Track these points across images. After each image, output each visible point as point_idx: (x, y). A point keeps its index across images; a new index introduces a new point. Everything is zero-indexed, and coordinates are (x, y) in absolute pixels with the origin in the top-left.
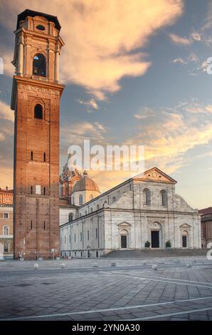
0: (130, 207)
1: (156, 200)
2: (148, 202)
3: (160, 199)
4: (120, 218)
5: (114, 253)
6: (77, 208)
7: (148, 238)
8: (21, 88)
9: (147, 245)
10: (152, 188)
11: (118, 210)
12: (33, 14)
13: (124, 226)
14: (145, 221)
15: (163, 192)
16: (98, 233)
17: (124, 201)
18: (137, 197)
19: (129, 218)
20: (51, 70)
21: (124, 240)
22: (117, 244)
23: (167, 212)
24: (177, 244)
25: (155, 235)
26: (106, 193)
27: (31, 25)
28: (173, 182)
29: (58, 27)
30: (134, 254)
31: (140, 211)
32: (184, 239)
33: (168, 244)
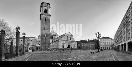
0: (64, 40)
1: (69, 39)
2: (68, 39)
3: (70, 38)
4: (62, 42)
5: (61, 49)
6: (54, 39)
7: (68, 46)
8: (42, 16)
9: (67, 47)
10: (68, 36)
11: (62, 40)
12: (44, 3)
13: (63, 43)
14: (67, 43)
15: (71, 37)
16: (58, 45)
17: (63, 38)
18: (66, 38)
19: (64, 42)
20: (48, 12)
21: (63, 46)
22: (62, 47)
23: (71, 41)
24: (73, 47)
25: (69, 46)
26: (60, 36)
27: (44, 5)
28: (72, 35)
29: (49, 5)
30: (65, 49)
31: (66, 41)
32: (74, 46)
33: (71, 47)
